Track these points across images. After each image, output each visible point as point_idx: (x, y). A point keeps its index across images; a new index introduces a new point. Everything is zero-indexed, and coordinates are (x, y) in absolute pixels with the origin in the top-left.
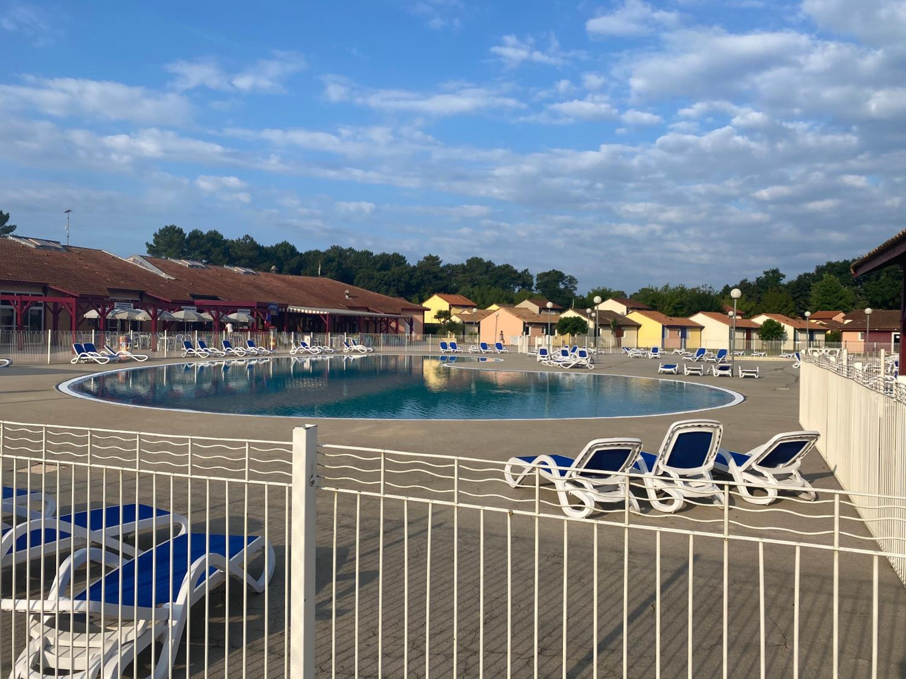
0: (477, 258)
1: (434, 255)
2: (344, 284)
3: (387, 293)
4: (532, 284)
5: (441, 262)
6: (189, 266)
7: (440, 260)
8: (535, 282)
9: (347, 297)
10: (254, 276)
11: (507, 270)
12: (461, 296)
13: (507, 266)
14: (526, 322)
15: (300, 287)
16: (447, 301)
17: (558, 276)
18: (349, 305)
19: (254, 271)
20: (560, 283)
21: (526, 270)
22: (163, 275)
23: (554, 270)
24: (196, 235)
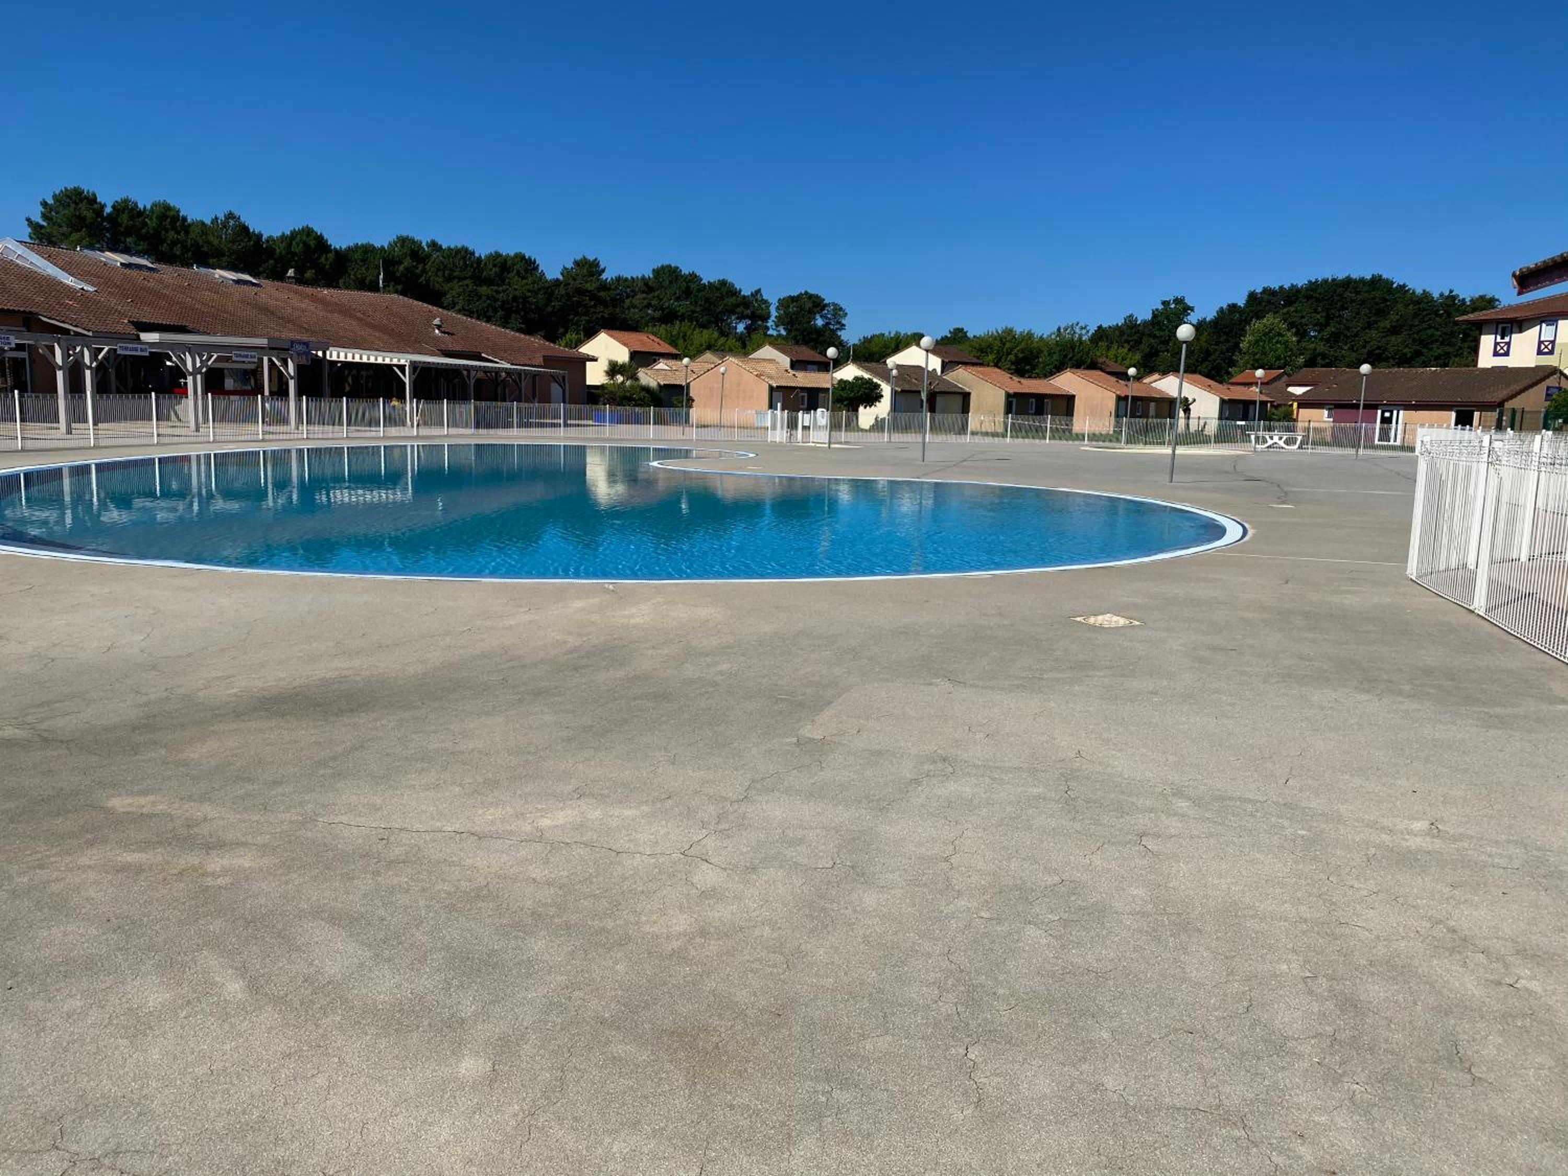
0: (670, 266)
1: (591, 258)
2: (430, 307)
3: (505, 323)
4: (769, 317)
5: (603, 270)
6: (121, 264)
7: (602, 267)
8: (774, 313)
9: (437, 331)
10: (255, 289)
11: (724, 289)
12: (652, 337)
13: (723, 283)
14: (775, 385)
15: (345, 311)
16: (625, 344)
17: (815, 304)
18: (443, 347)
19: (254, 277)
20: (818, 316)
21: (758, 291)
22: (69, 280)
23: (806, 293)
24: (125, 208)
